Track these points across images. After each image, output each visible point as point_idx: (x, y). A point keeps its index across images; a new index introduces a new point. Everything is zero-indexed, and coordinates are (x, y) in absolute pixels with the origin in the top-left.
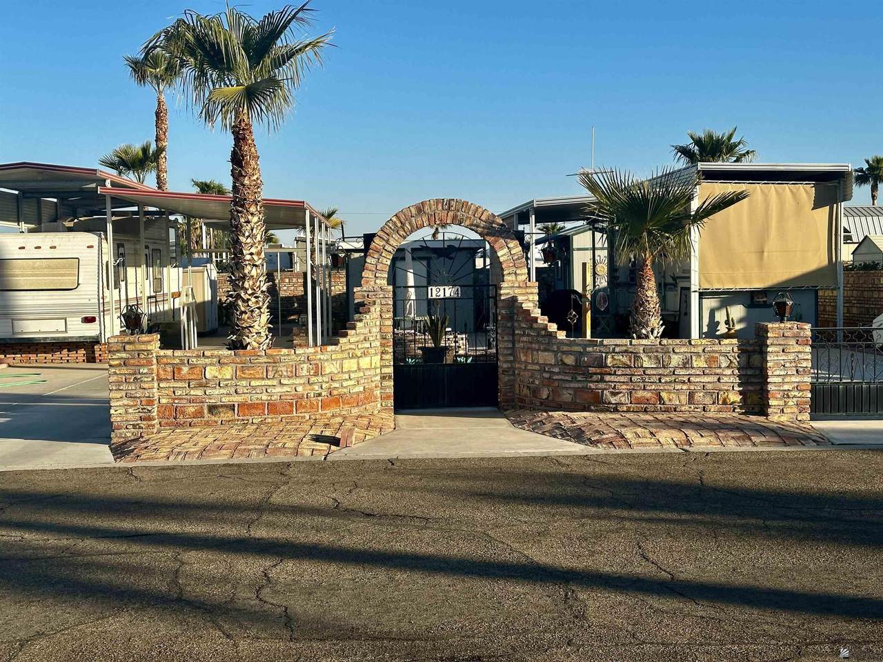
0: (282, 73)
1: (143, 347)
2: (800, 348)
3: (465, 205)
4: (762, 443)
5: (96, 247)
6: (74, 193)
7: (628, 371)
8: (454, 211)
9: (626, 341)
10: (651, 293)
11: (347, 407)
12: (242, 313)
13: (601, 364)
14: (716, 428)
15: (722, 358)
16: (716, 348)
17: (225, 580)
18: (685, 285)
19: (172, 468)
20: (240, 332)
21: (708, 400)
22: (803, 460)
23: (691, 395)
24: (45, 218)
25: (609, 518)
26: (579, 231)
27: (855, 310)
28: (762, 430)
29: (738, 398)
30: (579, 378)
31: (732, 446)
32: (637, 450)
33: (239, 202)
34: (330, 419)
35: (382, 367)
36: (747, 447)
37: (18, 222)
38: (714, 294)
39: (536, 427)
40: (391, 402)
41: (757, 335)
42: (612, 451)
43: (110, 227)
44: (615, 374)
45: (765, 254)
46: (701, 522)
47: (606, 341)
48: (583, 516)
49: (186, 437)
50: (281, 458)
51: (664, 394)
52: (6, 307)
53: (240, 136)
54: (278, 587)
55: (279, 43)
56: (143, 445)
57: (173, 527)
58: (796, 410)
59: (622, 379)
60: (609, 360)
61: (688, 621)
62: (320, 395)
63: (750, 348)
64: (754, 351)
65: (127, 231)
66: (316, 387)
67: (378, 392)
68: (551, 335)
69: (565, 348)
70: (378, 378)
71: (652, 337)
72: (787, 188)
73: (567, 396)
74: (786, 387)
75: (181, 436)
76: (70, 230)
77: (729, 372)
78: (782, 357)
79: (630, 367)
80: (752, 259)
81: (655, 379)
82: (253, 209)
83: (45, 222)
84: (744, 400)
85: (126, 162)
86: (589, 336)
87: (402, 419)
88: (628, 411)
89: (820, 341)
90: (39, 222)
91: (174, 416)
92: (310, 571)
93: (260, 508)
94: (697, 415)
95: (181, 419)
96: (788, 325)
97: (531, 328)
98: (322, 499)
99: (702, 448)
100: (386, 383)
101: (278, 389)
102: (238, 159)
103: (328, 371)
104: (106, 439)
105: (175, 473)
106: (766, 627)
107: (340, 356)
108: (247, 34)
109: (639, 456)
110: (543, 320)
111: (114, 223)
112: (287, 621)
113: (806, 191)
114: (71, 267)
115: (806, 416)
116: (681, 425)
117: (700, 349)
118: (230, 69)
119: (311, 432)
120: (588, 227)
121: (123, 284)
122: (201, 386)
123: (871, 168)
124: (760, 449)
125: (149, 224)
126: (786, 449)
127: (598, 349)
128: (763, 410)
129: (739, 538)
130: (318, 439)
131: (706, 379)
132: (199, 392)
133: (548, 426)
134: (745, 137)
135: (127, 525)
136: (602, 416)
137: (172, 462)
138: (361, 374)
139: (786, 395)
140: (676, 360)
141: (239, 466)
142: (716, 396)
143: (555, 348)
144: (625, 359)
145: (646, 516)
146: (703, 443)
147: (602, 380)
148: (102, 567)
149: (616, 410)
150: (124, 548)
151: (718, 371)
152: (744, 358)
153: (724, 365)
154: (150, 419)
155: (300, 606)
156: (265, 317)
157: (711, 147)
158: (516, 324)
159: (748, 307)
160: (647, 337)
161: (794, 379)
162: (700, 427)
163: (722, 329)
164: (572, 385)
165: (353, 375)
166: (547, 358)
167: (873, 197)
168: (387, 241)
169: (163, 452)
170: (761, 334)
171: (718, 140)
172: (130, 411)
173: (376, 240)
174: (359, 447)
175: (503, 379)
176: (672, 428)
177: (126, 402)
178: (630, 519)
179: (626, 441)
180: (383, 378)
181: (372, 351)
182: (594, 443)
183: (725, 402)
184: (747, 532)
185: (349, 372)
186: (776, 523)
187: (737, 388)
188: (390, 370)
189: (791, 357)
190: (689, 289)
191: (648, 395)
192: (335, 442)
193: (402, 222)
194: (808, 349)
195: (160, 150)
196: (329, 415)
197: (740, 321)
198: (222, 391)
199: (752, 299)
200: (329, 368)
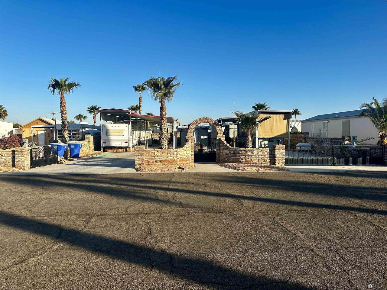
0: (171, 90)
1: (142, 148)
2: (283, 150)
3: (209, 119)
4: (275, 171)
5: (128, 127)
6: (122, 115)
7: (245, 155)
8: (207, 120)
9: (244, 148)
10: (250, 138)
11: (184, 161)
12: (162, 141)
13: (239, 153)
14: (265, 167)
15: (265, 152)
16: (264, 150)
17: (166, 196)
18: (255, 136)
19: (149, 174)
20: (162, 145)
21: (262, 161)
22: (284, 174)
23: (259, 160)
24: (116, 121)
25: (244, 185)
26: (231, 124)
27: (292, 142)
28: (275, 168)
29: (269, 161)
30: (234, 156)
31: (268, 171)
32: (248, 171)
33: (162, 117)
34: (181, 164)
35: (191, 153)
36: (272, 171)
37: (111, 121)
38: (261, 138)
39: (225, 166)
40: (193, 161)
41: (273, 147)
42: (242, 171)
43: (131, 122)
44: (242, 155)
45: (273, 130)
46: (264, 186)
47: (240, 148)
48: (238, 185)
49: (151, 167)
50: (172, 172)
51: (253, 160)
52: (108, 139)
53: (162, 104)
54: (177, 198)
55: (171, 84)
56: (142, 169)
57: (152, 185)
58: (282, 164)
59: (244, 156)
60: (241, 152)
61: (265, 206)
62: (179, 159)
63: (272, 150)
64: (272, 151)
65: (134, 123)
66: (178, 157)
67: (190, 158)
68: (228, 147)
69: (231, 150)
70: (191, 155)
71: (250, 147)
72: (278, 116)
73: (231, 160)
74: (279, 159)
75: (150, 167)
76: (122, 123)
77: (267, 155)
78: (279, 152)
79: (245, 154)
80: (270, 131)
81: (251, 156)
82: (164, 119)
83: (117, 121)
84: (270, 161)
85: (133, 109)
86: (235, 147)
87: (196, 164)
88: (245, 163)
89: (286, 149)
90: (115, 121)
91: (148, 163)
92: (183, 195)
93: (170, 182)
94: (260, 165)
95: (149, 163)
96: (280, 145)
97: (224, 145)
98: (182, 180)
99: (262, 171)
100: (192, 157)
101: (170, 157)
102: (162, 108)
103: (180, 154)
104: (134, 167)
105: (150, 175)
106: (281, 207)
107: (183, 151)
108: (164, 82)
109: (248, 173)
110: (226, 143)
111: (132, 121)
112: (181, 204)
113: (282, 116)
114: (122, 131)
115: (284, 165)
116: (257, 166)
117: (261, 150)
118: (161, 89)
119: (177, 167)
120: (233, 123)
121: (133, 135)
122: (154, 156)
123: (295, 111)
124: (275, 172)
125: (138, 122)
126: (280, 172)
127: (238, 150)
128: (274, 163)
129: (273, 190)
130: (179, 168)
131: (262, 157)
132: (153, 158)
133: (228, 166)
134: (267, 104)
135: (143, 185)
136: (239, 164)
137: (149, 172)
138: (187, 155)
139: (279, 160)
140: (255, 152)
141: (163, 173)
142: (264, 160)
143: (229, 149)
144: (244, 152)
145: (252, 185)
146: (262, 170)
147: (239, 157)
148: (140, 193)
149: (242, 163)
150: (143, 189)
151: (265, 155)
152: (270, 152)
153: (266, 154)
154: (143, 163)
155: (183, 201)
156: (167, 142)
157: (260, 106)
158: (220, 144)
159: (269, 141)
160: (249, 147)
161: (281, 157)
162: (261, 167)
163: (263, 146)
164: (233, 157)
165: (185, 155)
166: (227, 152)
167: (295, 118)
168: (193, 126)
169: (147, 170)
170: (274, 147)
171: (262, 105)
172: (139, 161)
173: (190, 126)
174: (188, 170)
175: (217, 156)
176: (255, 167)
177: (138, 159)
178: (249, 186)
179: (245, 170)
180: (192, 155)
181: (189, 150)
182: (238, 170)
183: (266, 162)
184: (274, 189)
185: (185, 154)
186: (280, 187)
187: (269, 159)
188: (193, 154)
189: (281, 152)
190: (256, 137)
191: (249, 160)
192: (183, 169)
193: (196, 122)
194: (284, 150)
195: (140, 106)
196: (180, 163)
197: (267, 144)
198: (158, 158)
199: (270, 140)
200: (181, 153)
